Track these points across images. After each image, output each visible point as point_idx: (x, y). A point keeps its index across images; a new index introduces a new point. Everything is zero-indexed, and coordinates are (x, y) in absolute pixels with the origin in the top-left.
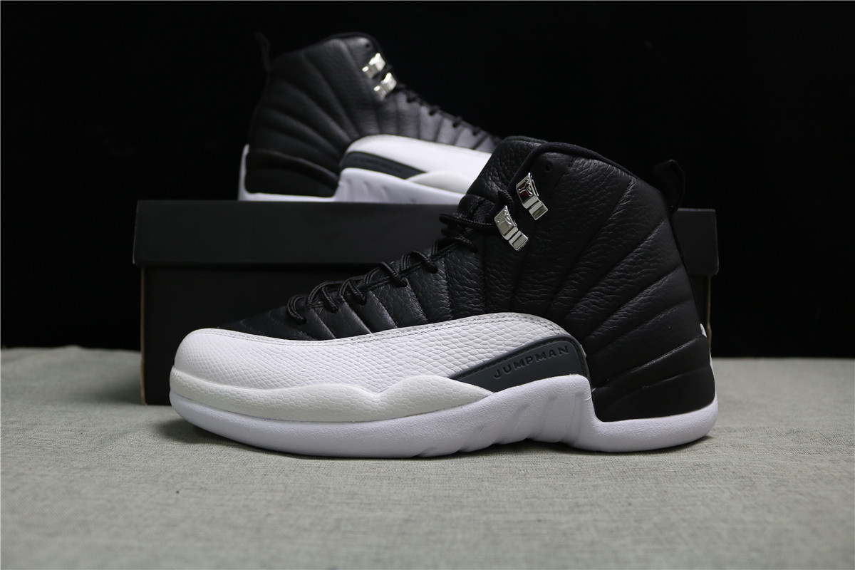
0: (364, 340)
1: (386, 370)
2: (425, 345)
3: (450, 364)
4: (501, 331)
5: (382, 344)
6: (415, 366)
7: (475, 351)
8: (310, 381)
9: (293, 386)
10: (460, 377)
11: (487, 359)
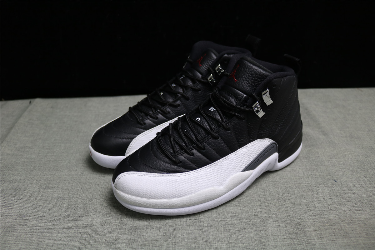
0: (210, 166)
1: (222, 177)
2: (233, 162)
3: (242, 166)
4: (255, 148)
5: (218, 167)
6: (231, 171)
7: (248, 159)
8: (197, 191)
9: (190, 194)
10: (245, 170)
11: (253, 160)
